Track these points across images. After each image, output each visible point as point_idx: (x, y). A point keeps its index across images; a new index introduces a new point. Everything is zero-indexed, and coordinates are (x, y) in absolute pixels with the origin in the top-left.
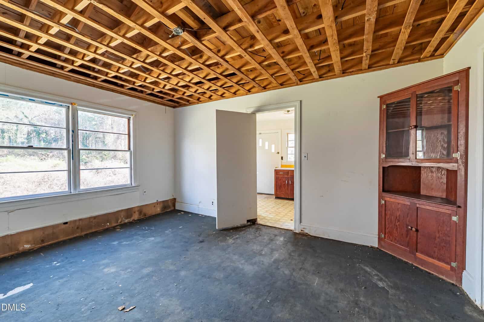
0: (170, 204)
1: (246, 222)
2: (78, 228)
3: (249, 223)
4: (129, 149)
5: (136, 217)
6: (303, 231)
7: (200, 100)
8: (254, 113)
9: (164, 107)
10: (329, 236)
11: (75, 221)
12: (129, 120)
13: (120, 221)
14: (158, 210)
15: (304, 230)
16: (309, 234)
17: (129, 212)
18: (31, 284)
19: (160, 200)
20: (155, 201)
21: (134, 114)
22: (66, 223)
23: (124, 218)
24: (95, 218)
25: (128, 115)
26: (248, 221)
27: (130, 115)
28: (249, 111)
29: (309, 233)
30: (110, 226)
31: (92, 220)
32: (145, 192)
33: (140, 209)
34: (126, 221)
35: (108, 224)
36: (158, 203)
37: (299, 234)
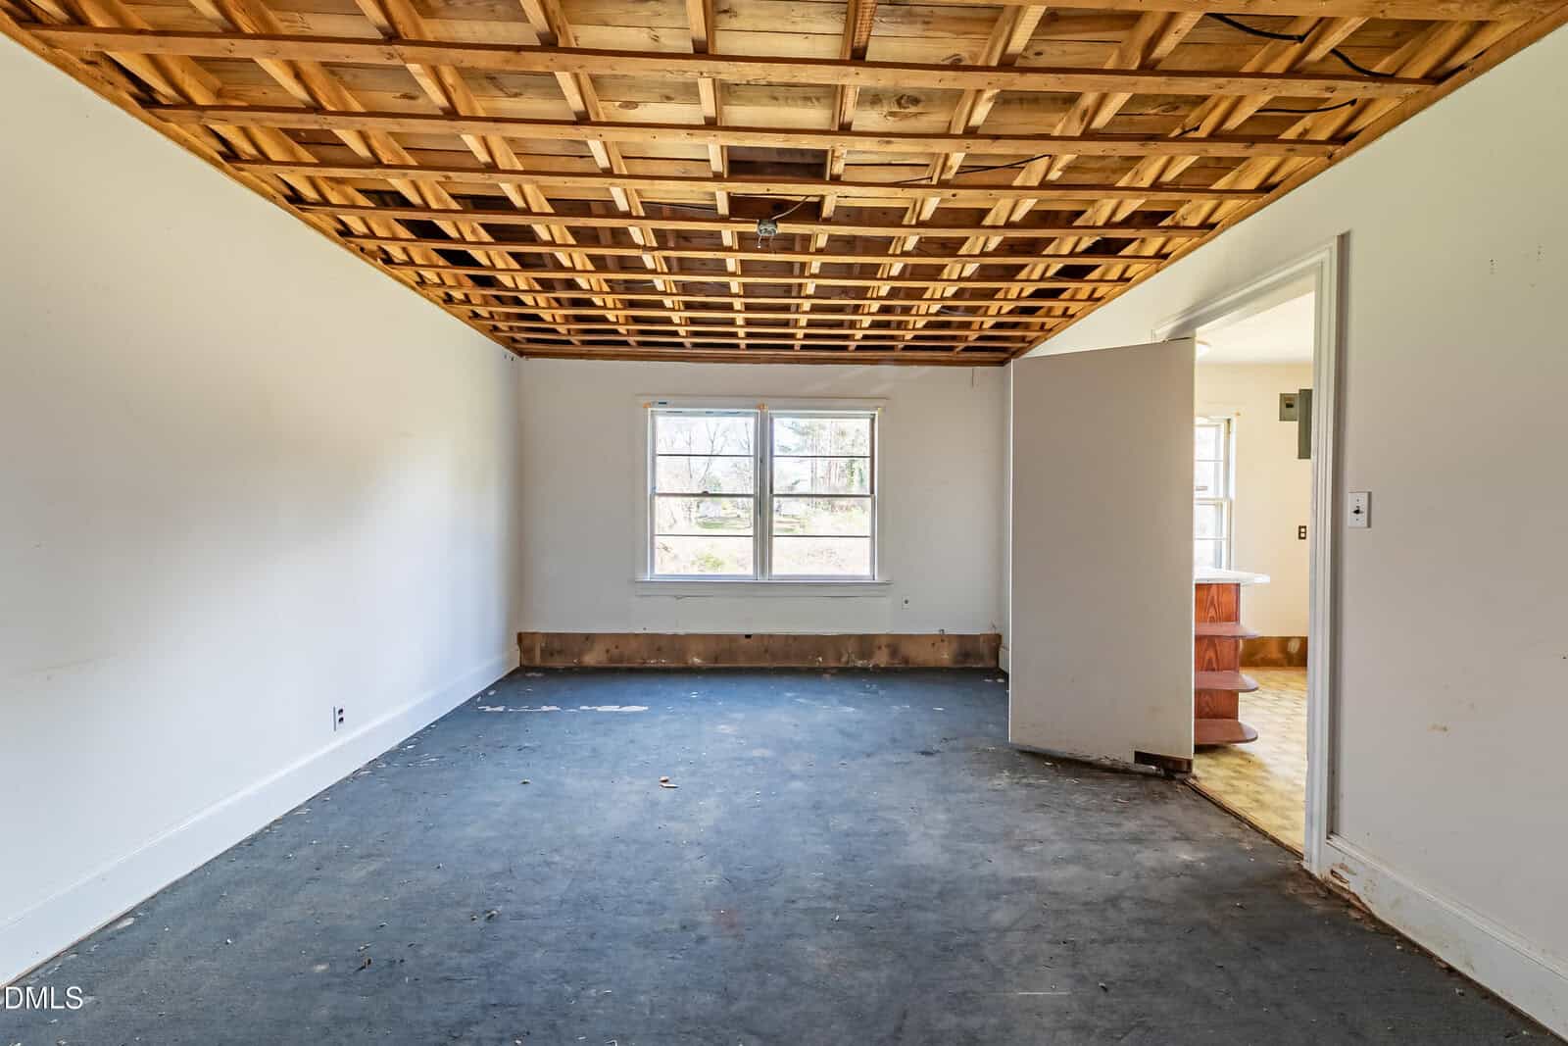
0: (984, 648)
1: (1130, 759)
2: (766, 651)
3: (1154, 767)
4: (872, 492)
5: (882, 659)
6: (1340, 878)
7: (1046, 327)
8: (1183, 336)
9: (968, 369)
10: (1468, 964)
11: (762, 636)
12: (873, 420)
13: (844, 659)
14: (945, 656)
15: (1345, 876)
16: (1364, 905)
17: (866, 643)
18: (646, 708)
19: (950, 631)
20: (935, 631)
21: (881, 403)
22: (748, 636)
23: (853, 656)
24: (796, 638)
25: (869, 410)
26: (1141, 757)
27: (873, 410)
28: (1162, 333)
29: (1364, 900)
30: (822, 665)
31: (790, 642)
32: (906, 602)
33: (895, 643)
34: (859, 663)
35: (821, 659)
36: (942, 638)
37: (1321, 884)
